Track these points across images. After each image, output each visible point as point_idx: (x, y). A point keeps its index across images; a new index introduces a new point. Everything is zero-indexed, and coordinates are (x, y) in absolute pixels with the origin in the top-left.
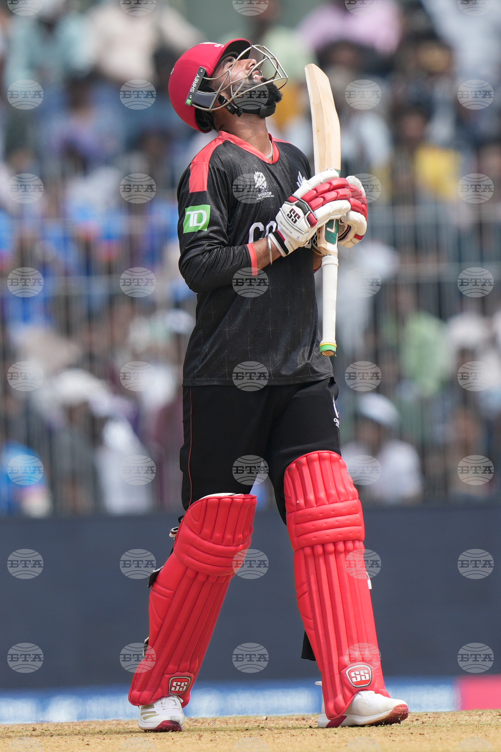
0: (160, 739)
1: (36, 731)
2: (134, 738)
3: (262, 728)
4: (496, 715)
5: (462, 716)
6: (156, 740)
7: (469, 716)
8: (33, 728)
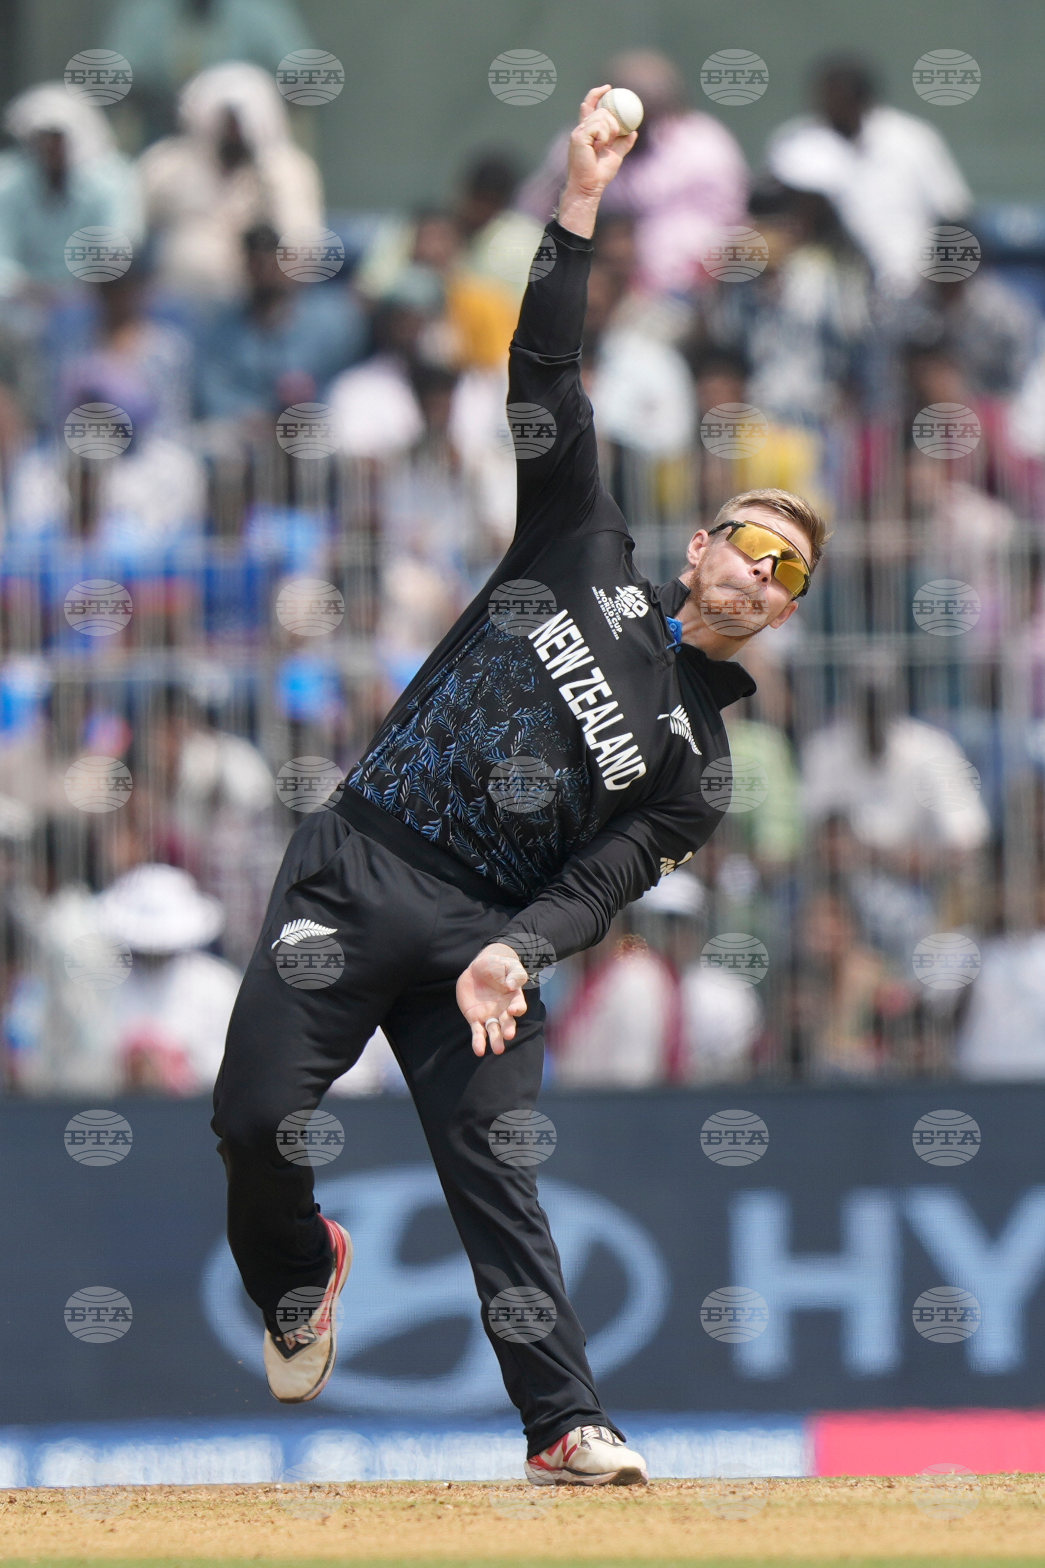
0: (249, 1521)
1: (16, 1503)
2: (199, 1520)
3: (442, 1503)
4: (881, 1486)
5: (818, 1487)
6: (241, 1523)
7: (831, 1487)
8: (10, 1497)
